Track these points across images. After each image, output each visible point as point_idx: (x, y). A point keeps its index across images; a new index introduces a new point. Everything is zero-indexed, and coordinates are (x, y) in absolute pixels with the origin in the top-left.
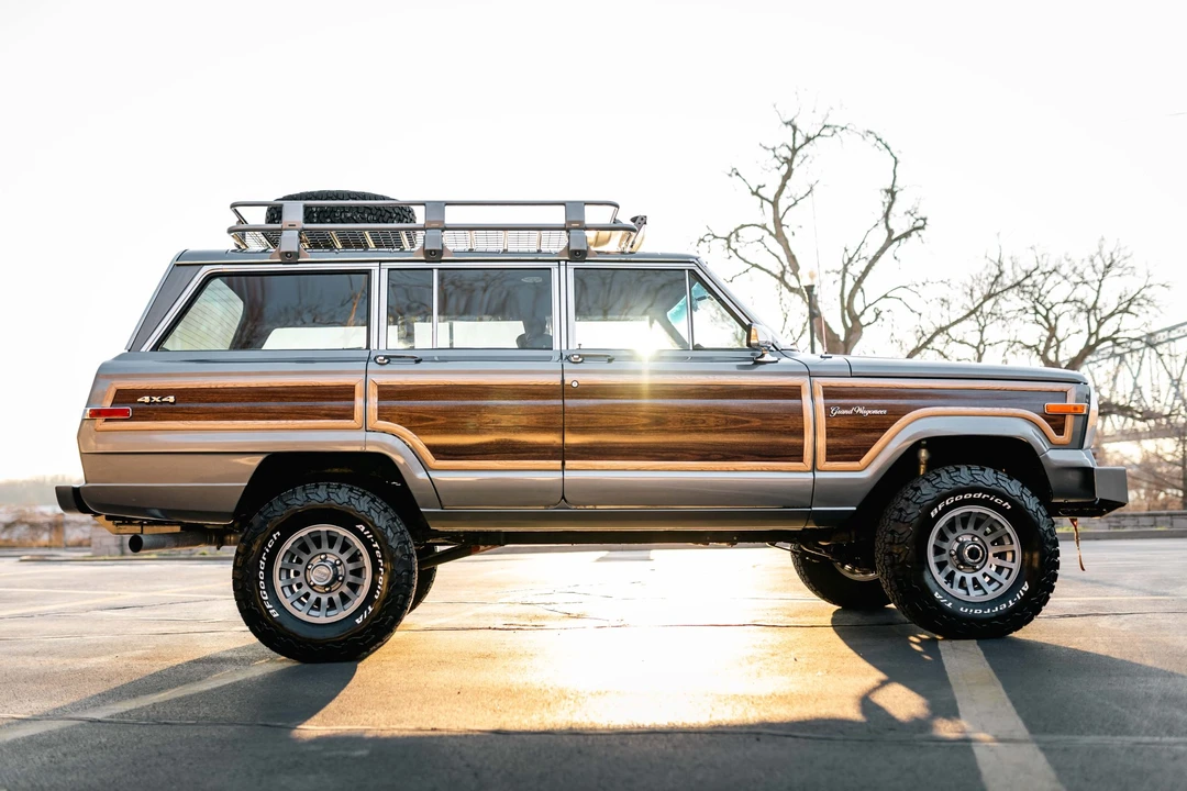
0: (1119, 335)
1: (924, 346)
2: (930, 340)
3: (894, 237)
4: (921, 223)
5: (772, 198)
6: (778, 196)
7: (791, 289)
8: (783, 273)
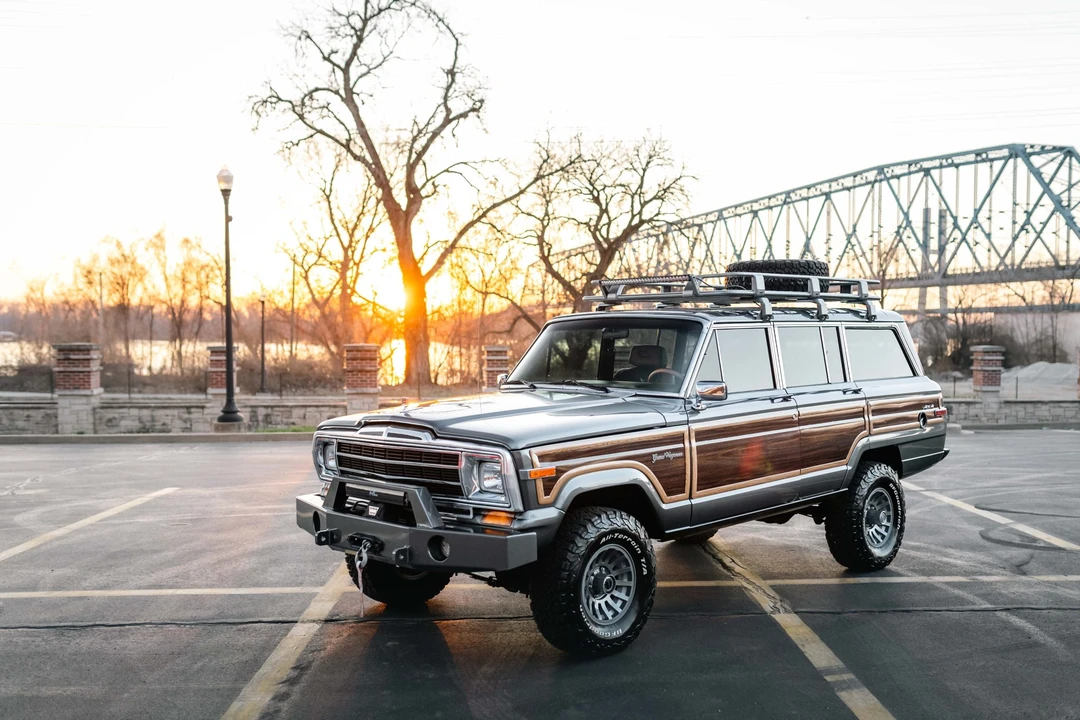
0: (660, 217)
1: (479, 219)
2: (484, 215)
3: (451, 117)
4: (478, 104)
5: (343, 66)
6: (348, 63)
7: (356, 157)
8: (349, 141)
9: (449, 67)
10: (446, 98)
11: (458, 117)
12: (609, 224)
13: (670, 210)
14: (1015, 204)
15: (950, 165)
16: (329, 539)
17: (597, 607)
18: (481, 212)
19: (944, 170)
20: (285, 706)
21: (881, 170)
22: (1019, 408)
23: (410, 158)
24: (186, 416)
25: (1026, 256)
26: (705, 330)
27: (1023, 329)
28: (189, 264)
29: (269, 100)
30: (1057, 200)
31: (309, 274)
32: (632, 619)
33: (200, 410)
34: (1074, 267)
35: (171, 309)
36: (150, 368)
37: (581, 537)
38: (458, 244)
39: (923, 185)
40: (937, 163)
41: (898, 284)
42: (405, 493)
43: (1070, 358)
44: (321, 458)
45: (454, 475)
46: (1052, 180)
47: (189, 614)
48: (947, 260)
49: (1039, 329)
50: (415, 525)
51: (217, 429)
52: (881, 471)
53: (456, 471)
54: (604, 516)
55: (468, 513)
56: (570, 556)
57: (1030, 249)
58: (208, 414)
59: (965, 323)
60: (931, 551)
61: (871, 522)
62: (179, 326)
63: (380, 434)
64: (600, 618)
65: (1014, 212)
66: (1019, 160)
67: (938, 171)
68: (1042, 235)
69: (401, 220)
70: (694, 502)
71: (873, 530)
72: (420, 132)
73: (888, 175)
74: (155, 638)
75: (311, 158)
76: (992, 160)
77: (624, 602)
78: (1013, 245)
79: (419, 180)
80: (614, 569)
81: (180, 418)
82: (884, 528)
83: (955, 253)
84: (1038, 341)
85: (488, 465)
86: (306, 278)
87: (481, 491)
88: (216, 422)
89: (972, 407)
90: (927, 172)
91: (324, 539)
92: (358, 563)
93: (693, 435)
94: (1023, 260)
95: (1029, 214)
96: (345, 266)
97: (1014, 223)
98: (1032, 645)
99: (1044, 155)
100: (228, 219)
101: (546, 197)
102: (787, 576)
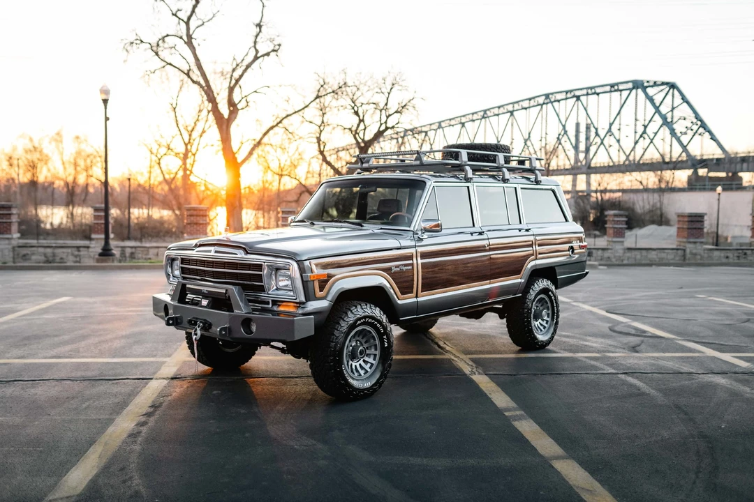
0: (398, 125)
1: (277, 125)
2: (280, 122)
3: (259, 55)
4: (277, 47)
5: (186, 20)
6: (189, 18)
7: (194, 82)
8: (189, 71)
9: (257, 21)
10: (255, 42)
11: (263, 56)
12: (365, 129)
13: (407, 120)
14: (636, 120)
15: (593, 94)
16: (175, 322)
17: (354, 367)
18: (279, 120)
19: (589, 96)
20: (144, 429)
21: (547, 96)
22: (637, 253)
23: (230, 83)
24: (77, 253)
25: (643, 154)
26: (427, 186)
27: (641, 203)
28: (79, 153)
29: (135, 42)
30: (664, 118)
31: (161, 161)
32: (377, 376)
33: (86, 249)
34: (675, 162)
35: (67, 184)
36: (52, 224)
37: (344, 320)
38: (263, 141)
39: (576, 105)
40: (584, 92)
41: (558, 173)
42: (226, 290)
43: (672, 223)
44: (169, 270)
45: (259, 278)
46: (660, 104)
47: (79, 374)
48: (591, 156)
49: (651, 203)
50: (233, 312)
51: (98, 261)
52: (543, 283)
53: (261, 275)
54: (359, 307)
55: (268, 303)
56: (336, 333)
57: (646, 150)
58: (92, 252)
59: (602, 198)
60: (576, 338)
61: (537, 317)
62: (72, 196)
63: (210, 251)
64: (356, 374)
65: (635, 125)
66: (640, 90)
67: (585, 97)
68: (654, 141)
69: (224, 124)
70: (419, 299)
71: (538, 322)
72: (237, 65)
73: (552, 100)
74: (56, 388)
75: (163, 82)
76: (621, 91)
77: (372, 364)
78: (634, 147)
79: (236, 98)
80: (366, 342)
81: (73, 254)
82: (545, 322)
83: (596, 152)
84: (651, 211)
85: (283, 271)
86: (159, 164)
87: (277, 289)
88: (97, 256)
89: (606, 251)
90: (578, 98)
91: (171, 322)
92: (194, 337)
93: (419, 255)
94: (641, 157)
95: (645, 127)
96: (186, 156)
97: (636, 132)
98: (640, 394)
99: (656, 88)
100: (107, 119)
101: (323, 111)
102: (481, 352)
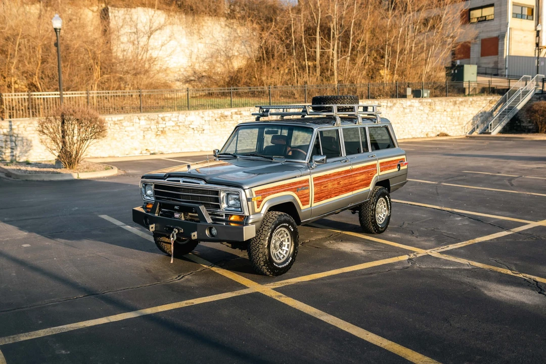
26: (314, 132)
50: (200, 222)
53: (218, 198)
55: (222, 216)
63: (179, 181)
70: (313, 208)
71: (378, 216)
82: (383, 215)
87: (228, 207)
92: (172, 239)
